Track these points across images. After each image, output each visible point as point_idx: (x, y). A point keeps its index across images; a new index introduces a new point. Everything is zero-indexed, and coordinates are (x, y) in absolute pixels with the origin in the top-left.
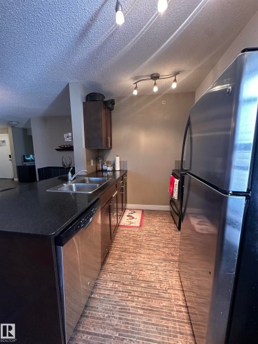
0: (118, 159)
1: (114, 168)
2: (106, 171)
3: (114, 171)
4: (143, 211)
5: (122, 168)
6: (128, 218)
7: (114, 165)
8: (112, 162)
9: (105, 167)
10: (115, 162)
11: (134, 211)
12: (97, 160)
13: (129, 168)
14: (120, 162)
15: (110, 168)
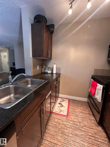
0: (55, 66)
1: (52, 71)
2: (47, 73)
3: (52, 73)
4: (69, 100)
5: (57, 72)
6: (59, 105)
7: (52, 70)
8: (51, 68)
9: (46, 71)
10: (53, 67)
11: (63, 99)
12: (42, 66)
13: (62, 72)
14: (56, 68)
15: (49, 72)
